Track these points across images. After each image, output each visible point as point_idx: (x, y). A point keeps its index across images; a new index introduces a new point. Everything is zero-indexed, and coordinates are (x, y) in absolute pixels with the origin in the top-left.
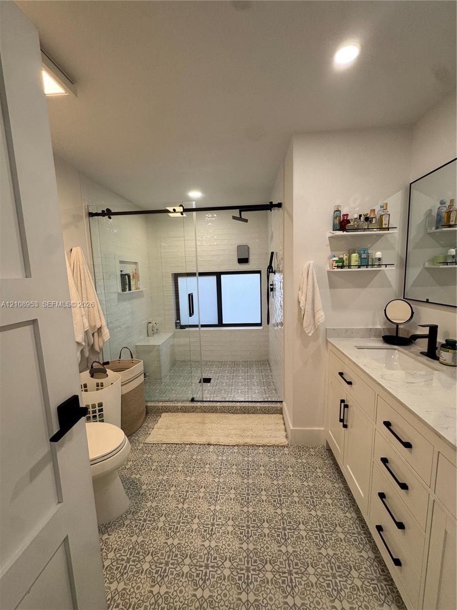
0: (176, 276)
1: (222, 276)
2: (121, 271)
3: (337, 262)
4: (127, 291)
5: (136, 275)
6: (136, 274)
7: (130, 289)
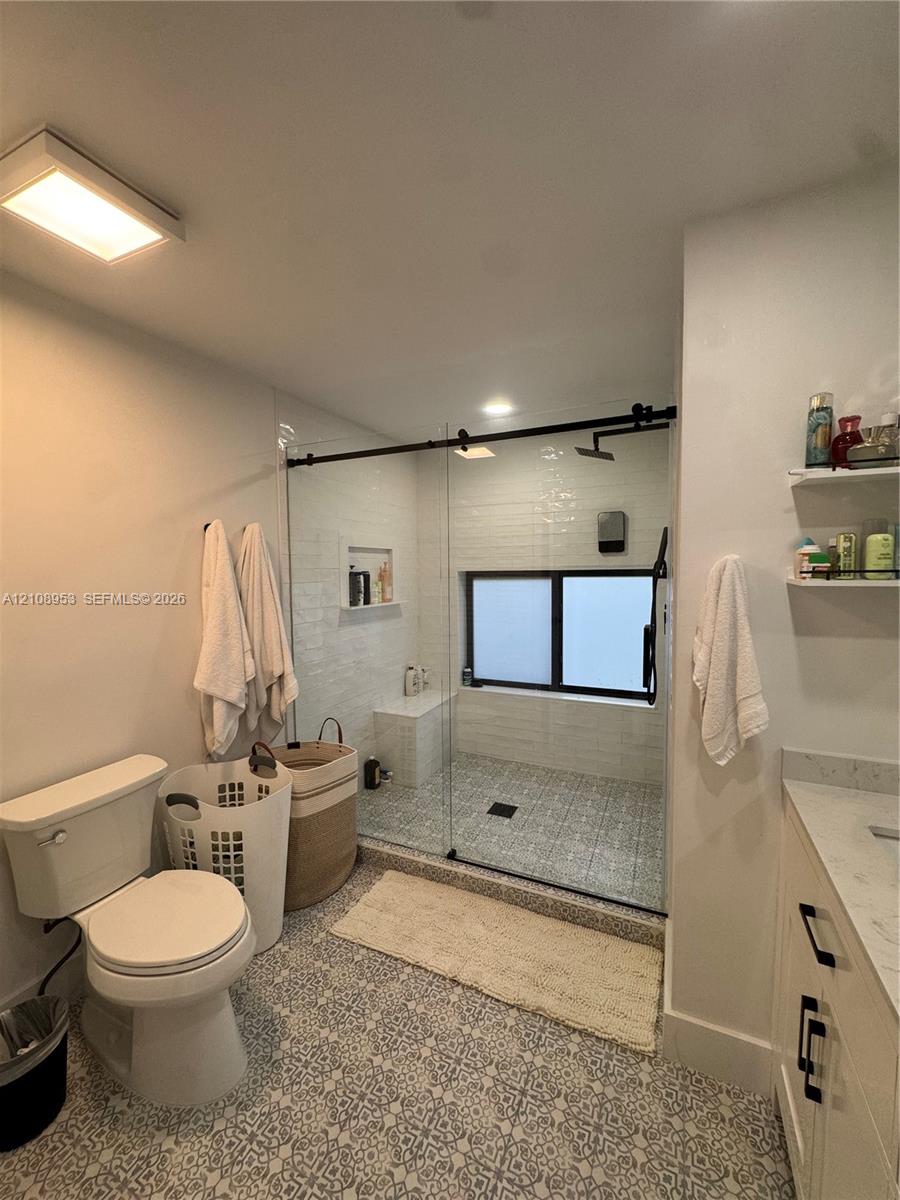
0: (470, 577)
1: (565, 579)
2: (352, 567)
3: (812, 558)
4: (361, 605)
5: (385, 576)
6: (385, 571)
7: (367, 602)
